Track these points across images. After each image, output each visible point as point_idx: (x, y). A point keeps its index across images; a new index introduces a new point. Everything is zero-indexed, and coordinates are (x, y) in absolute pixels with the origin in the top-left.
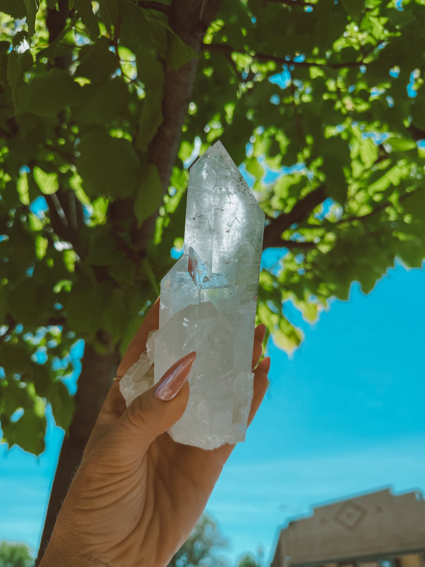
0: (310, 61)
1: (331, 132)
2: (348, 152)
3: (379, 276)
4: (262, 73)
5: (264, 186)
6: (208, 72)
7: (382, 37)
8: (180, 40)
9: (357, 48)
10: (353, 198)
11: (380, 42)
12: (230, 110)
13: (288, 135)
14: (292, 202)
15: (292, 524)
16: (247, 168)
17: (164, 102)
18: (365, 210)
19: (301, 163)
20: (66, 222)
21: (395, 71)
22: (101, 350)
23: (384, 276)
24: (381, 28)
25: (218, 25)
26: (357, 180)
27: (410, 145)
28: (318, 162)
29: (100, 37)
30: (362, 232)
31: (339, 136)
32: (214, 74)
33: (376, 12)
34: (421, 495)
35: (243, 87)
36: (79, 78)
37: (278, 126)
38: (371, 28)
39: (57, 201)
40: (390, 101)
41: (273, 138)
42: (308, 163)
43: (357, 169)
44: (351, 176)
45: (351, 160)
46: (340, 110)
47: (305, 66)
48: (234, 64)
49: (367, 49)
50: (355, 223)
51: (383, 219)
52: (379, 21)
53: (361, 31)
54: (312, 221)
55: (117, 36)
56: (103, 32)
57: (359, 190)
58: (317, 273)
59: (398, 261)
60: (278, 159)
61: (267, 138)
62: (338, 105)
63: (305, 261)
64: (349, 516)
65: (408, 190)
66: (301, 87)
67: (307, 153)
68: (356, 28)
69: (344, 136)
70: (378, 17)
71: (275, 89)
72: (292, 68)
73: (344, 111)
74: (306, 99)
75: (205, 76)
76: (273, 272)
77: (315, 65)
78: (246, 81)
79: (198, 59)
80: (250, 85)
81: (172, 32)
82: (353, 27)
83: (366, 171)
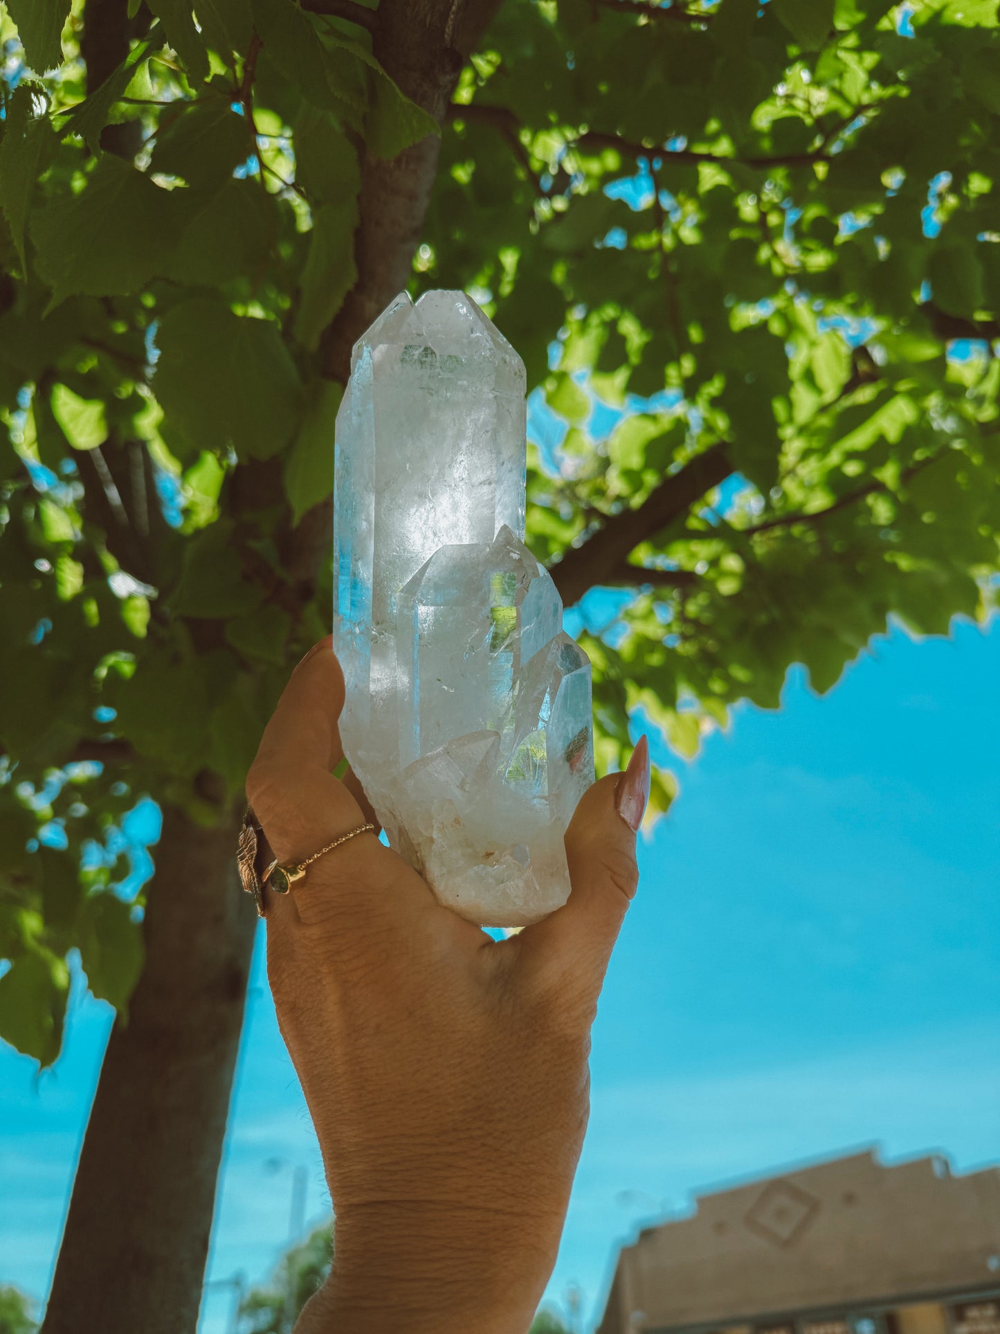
0: (701, 149)
1: (746, 315)
2: (785, 363)
3: (851, 652)
4: (588, 176)
5: (587, 441)
6: (462, 174)
7: (866, 99)
8: (398, 90)
9: (809, 121)
10: (792, 472)
11: (860, 109)
12: (509, 259)
13: (646, 322)
14: (651, 479)
15: (647, 1235)
16: (550, 400)
17: (360, 235)
18: (819, 502)
19: (673, 391)
20: (124, 517)
21: (893, 179)
22: (205, 819)
23: (863, 654)
24: (862, 77)
25: (489, 62)
26: (802, 430)
27: (927, 351)
28: (714, 387)
29: (208, 79)
30: (814, 551)
31: (763, 326)
32: (475, 176)
33: (852, 41)
34: (946, 1164)
35: (544, 209)
36: (159, 174)
37: (625, 302)
38: (841, 76)
39: (103, 468)
40: (883, 248)
41: (612, 326)
42: (690, 389)
43: (805, 402)
44: (791, 419)
45: (789, 384)
46: (768, 265)
47: (690, 159)
48: (523, 155)
49: (830, 124)
50: (797, 530)
51: (861, 522)
52: (861, 61)
53: (817, 83)
54: (694, 523)
55: (250, 76)
56: (216, 67)
57: (805, 455)
58: (711, 644)
59: (895, 620)
60: (621, 377)
61: (597, 326)
62: (764, 253)
63: (682, 617)
64: (781, 1214)
65: (919, 455)
66: (676, 210)
67: (688, 365)
68: (805, 76)
69: (776, 328)
70: (859, 50)
71: (620, 214)
72: (657, 165)
73: (777, 269)
74: (690, 235)
75: (454, 182)
76: (607, 639)
77: (710, 158)
78: (550, 195)
79: (439, 136)
80: (560, 204)
81: (381, 71)
82: (800, 72)
83: (823, 409)
